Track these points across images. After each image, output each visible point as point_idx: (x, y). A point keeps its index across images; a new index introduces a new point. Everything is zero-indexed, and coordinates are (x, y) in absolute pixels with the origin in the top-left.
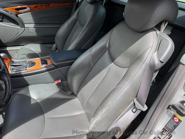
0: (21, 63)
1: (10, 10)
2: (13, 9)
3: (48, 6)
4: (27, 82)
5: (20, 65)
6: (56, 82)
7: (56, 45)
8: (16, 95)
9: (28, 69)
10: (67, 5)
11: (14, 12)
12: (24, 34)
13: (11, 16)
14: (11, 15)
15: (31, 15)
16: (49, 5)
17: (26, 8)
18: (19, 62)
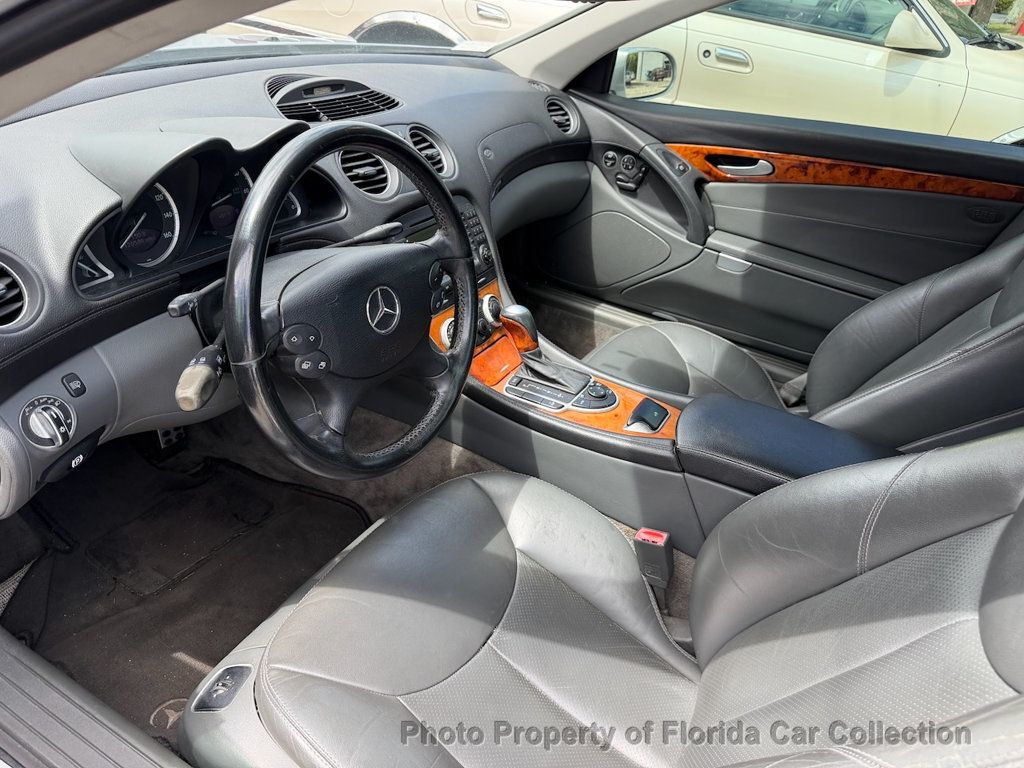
0: (563, 373)
1: (685, 156)
2: (697, 153)
3: (864, 175)
4: (534, 457)
5: (554, 377)
6: (642, 535)
7: (809, 377)
8: (470, 484)
9: (567, 410)
10: (982, 195)
11: (697, 167)
12: (688, 275)
13: (675, 182)
14: (675, 178)
15: (760, 200)
16: (872, 172)
17: (753, 161)
18: (558, 368)
